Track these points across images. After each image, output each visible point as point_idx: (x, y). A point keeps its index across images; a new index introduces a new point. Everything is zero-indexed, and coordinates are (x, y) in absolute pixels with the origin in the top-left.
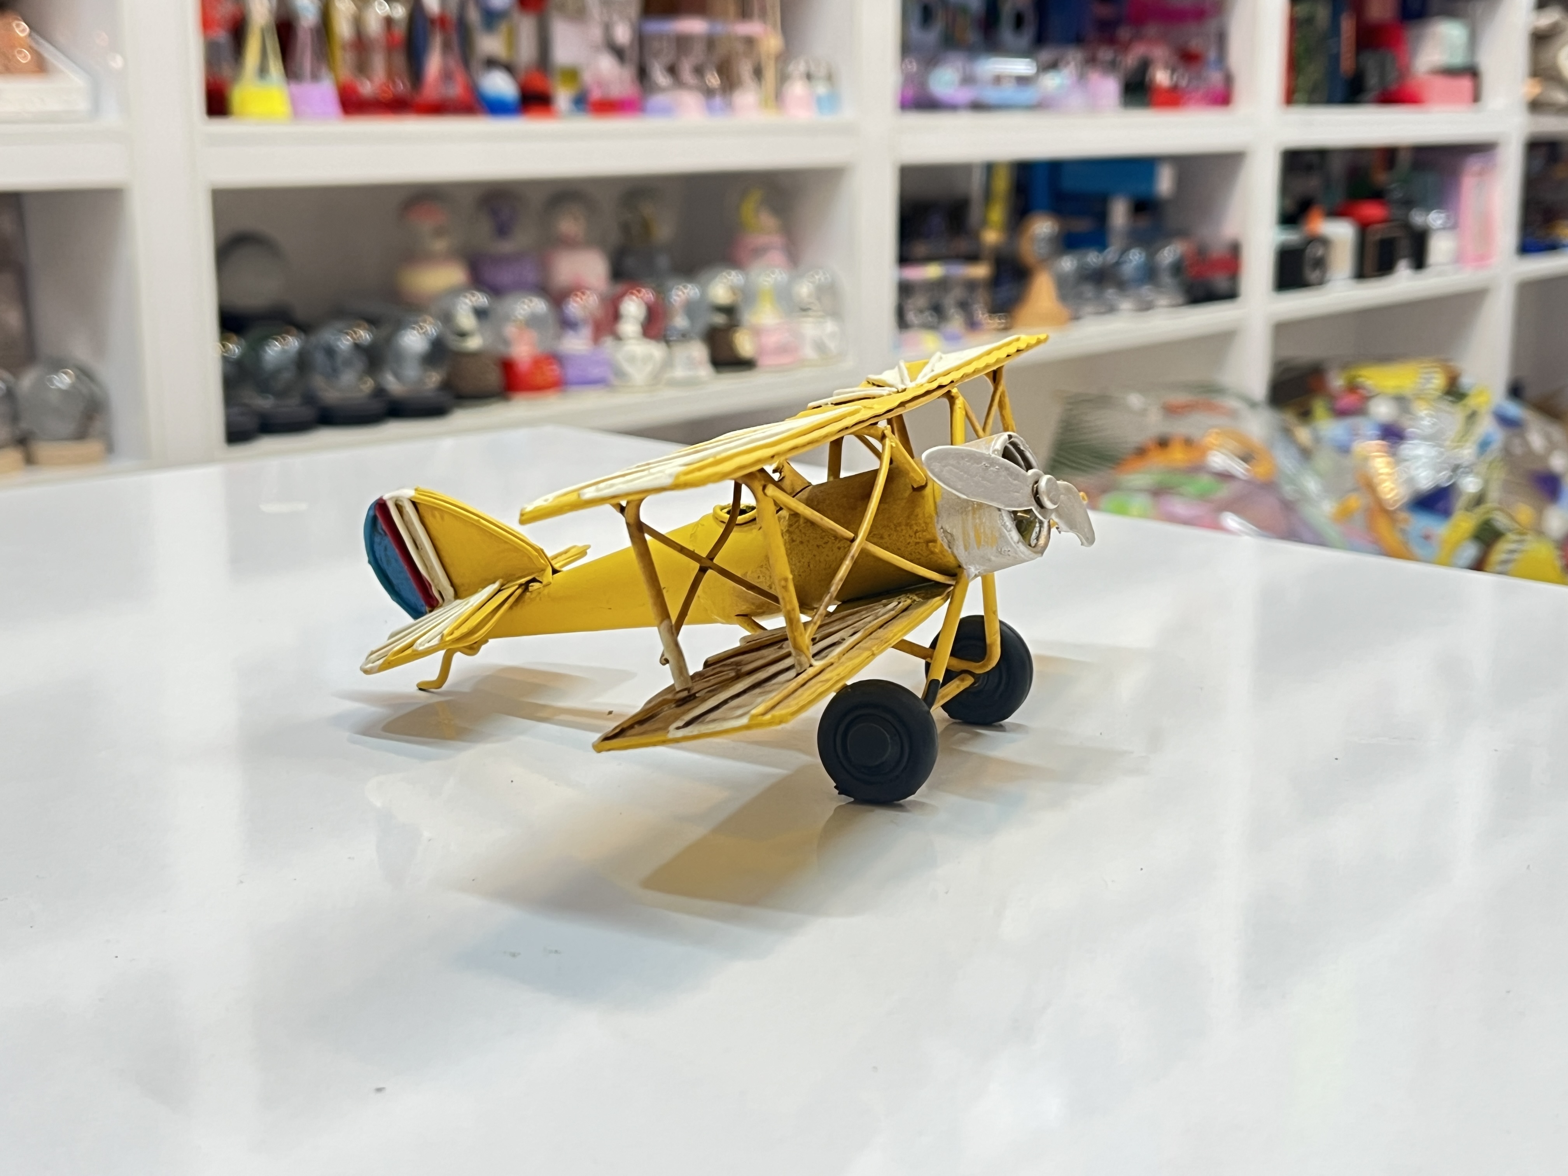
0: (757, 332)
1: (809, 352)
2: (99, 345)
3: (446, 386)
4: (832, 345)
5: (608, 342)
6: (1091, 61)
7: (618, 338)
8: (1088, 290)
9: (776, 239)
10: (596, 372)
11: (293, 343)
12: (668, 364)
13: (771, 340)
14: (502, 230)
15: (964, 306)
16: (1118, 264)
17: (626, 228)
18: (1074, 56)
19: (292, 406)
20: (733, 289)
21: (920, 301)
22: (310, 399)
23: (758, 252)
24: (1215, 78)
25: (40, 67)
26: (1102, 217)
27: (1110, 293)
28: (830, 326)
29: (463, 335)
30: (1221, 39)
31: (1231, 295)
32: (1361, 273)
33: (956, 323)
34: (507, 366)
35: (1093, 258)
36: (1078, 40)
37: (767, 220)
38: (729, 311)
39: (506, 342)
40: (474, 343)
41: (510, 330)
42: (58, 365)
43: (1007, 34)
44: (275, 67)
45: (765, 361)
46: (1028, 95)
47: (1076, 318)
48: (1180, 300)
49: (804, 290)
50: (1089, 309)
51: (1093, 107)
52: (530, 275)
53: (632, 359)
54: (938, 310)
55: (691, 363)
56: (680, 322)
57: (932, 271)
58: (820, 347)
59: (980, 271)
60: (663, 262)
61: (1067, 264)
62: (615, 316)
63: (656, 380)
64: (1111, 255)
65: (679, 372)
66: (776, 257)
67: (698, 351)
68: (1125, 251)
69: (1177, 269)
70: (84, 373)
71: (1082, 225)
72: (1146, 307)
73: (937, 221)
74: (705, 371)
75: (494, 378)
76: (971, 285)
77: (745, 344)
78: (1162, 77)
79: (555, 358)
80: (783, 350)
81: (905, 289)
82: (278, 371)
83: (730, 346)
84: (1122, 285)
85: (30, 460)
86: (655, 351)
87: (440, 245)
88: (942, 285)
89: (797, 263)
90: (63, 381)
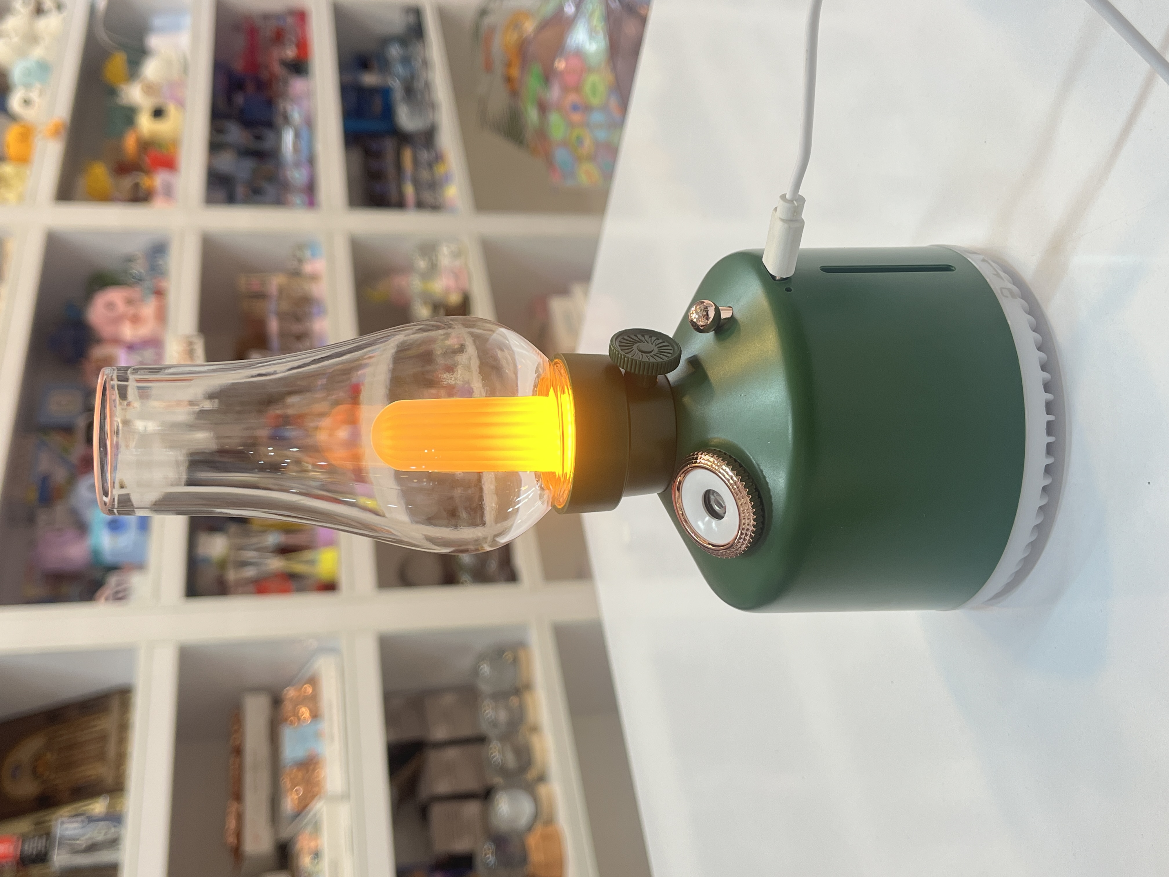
0: (447, 291)
1: (458, 262)
2: (464, 649)
4: (454, 248)
6: (284, 95)
8: (418, 96)
9: (392, 279)
13: (452, 284)
15: (429, 166)
16: (401, 80)
18: (282, 105)
20: (423, 304)
21: (427, 197)
23: (400, 289)
24: (290, 20)
25: (313, 681)
26: (373, 90)
27: (419, 85)
28: (444, 248)
30: (266, 17)
35: (398, 95)
36: (270, 103)
37: (382, 285)
38: (435, 306)
42: (475, 671)
43: (268, 144)
44: (307, 555)
45: (465, 286)
46: (304, 133)
48: (420, 42)
49: (422, 264)
51: (309, 95)
54: (432, 184)
57: (409, 189)
58: (456, 256)
59: (407, 154)
64: (396, 84)
66: (403, 280)
68: (394, 76)
69: (404, 46)
70: (482, 657)
71: (376, 103)
72: (426, 63)
73: (377, 187)
76: (416, 163)
77: (454, 299)
78: (290, 53)
80: (457, 276)
81: (420, 205)
83: (456, 305)
84: (414, 78)
85: (528, 687)
88: (415, 183)
89: (407, 269)
90: (486, 669)
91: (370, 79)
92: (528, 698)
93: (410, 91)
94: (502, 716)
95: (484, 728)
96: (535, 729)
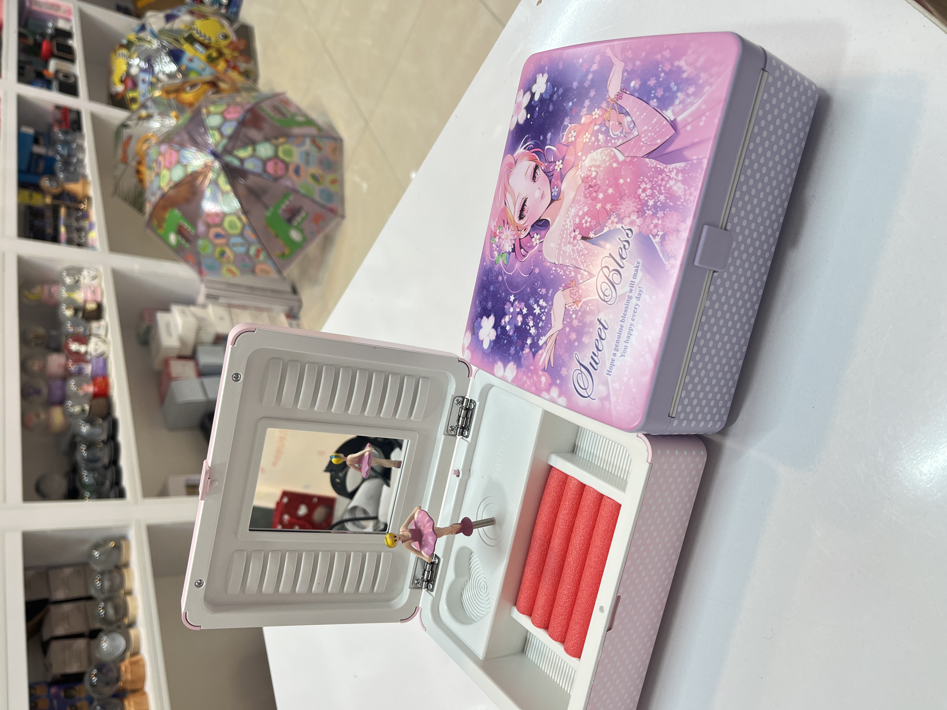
0: (86, 301)
1: (95, 282)
2: (82, 541)
3: (104, 418)
4: (93, 273)
5: (89, 357)
7: (86, 353)
8: (72, 169)
9: (46, 288)
10: (101, 363)
11: (85, 473)
12: (98, 336)
13: (90, 296)
14: (38, 392)
15: (78, 219)
16: (61, 156)
17: (37, 345)
19: (110, 474)
20: (67, 308)
21: (76, 237)
22: (106, 468)
23: (51, 295)
26: (40, 156)
27: (75, 160)
28: (85, 273)
29: (83, 411)
31: (78, 113)
32: (72, 61)
33: (85, 224)
34: (96, 395)
35: (59, 165)
37: (37, 290)
38: (76, 311)
39: (86, 395)
40: (87, 407)
41: (81, 393)
42: (90, 556)
45: (99, 299)
47: (84, 177)
48: (78, 134)
49: (68, 280)
50: (81, 171)
52: (58, 383)
53: (96, 350)
54: (80, 230)
55: (99, 327)
56: (81, 330)
57: (63, 230)
58: (94, 278)
59: (63, 211)
60: (54, 333)
61: (61, 176)
62: (77, 353)
63: (104, 342)
64: (58, 158)
65: (102, 332)
66: (54, 289)
67: (94, 325)
68: (57, 152)
69: (66, 133)
70: (94, 546)
71: (42, 165)
72: (81, 148)
73: (37, 223)
74: (102, 323)
75: (101, 401)
76: (69, 215)
77: (91, 306)
79: (94, 379)
80: (94, 292)
81: (70, 242)
82: (95, 479)
83: (92, 312)
84: (70, 156)
85: (126, 565)
86: (93, 341)
87: (43, 416)
88: (67, 227)
89: (57, 281)
90: (96, 554)
91: (38, 150)
92: (125, 571)
93: (67, 162)
94: (107, 584)
95: (93, 592)
96: (129, 593)
